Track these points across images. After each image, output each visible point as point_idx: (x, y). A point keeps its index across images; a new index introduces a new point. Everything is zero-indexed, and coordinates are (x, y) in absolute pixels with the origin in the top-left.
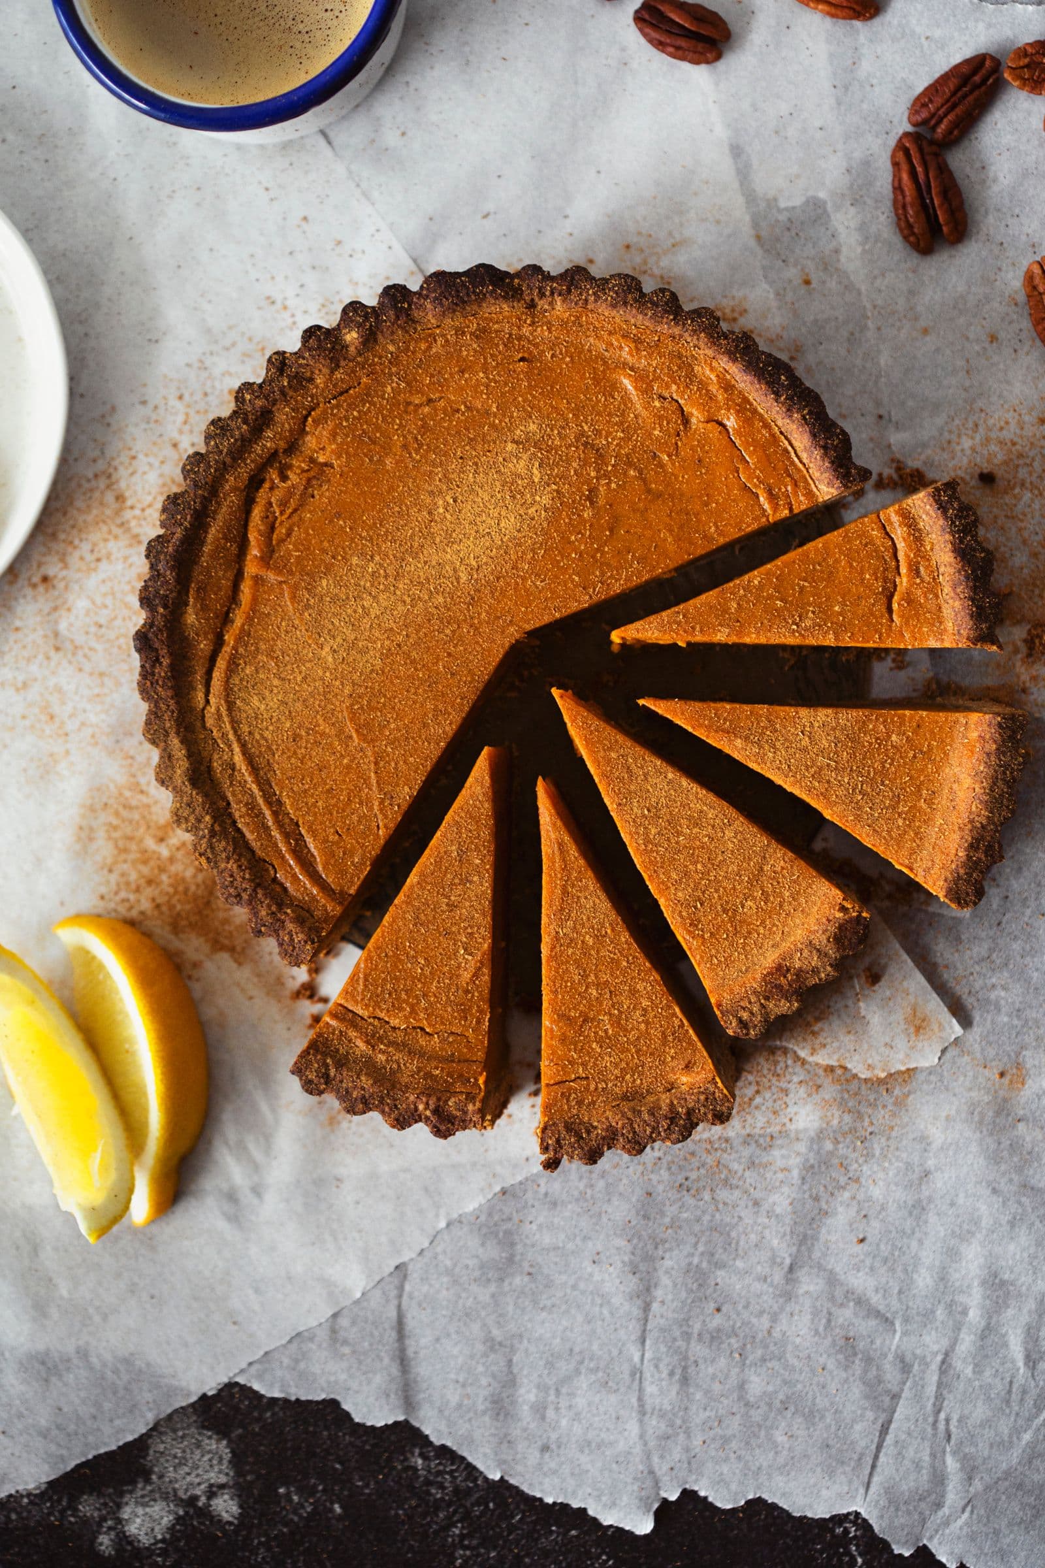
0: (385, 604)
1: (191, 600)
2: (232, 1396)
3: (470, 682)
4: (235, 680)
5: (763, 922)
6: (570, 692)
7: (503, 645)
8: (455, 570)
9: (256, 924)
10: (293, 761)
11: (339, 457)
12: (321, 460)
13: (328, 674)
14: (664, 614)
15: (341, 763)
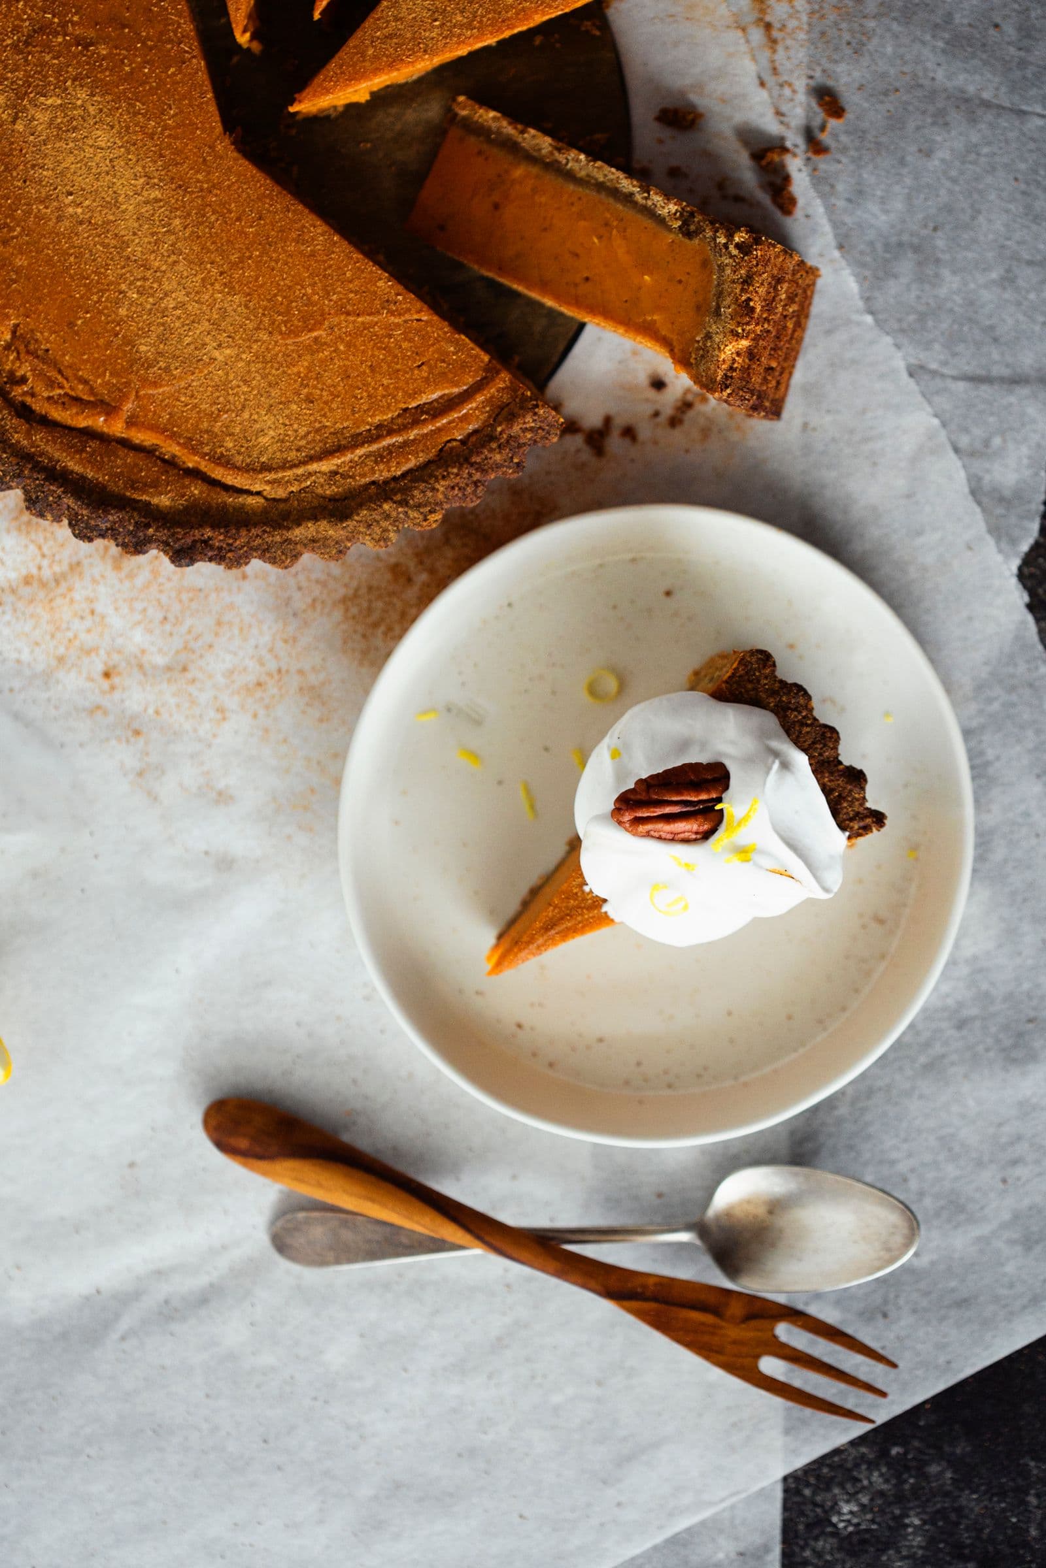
0: (174, 283)
1: (145, 498)
2: (1032, 576)
3: (272, 199)
4: (238, 459)
6: (296, 96)
7: (235, 160)
8: (147, 202)
9: (510, 468)
10: (334, 406)
11: (8, 317)
12: (8, 337)
13: (244, 356)
15: (344, 353)
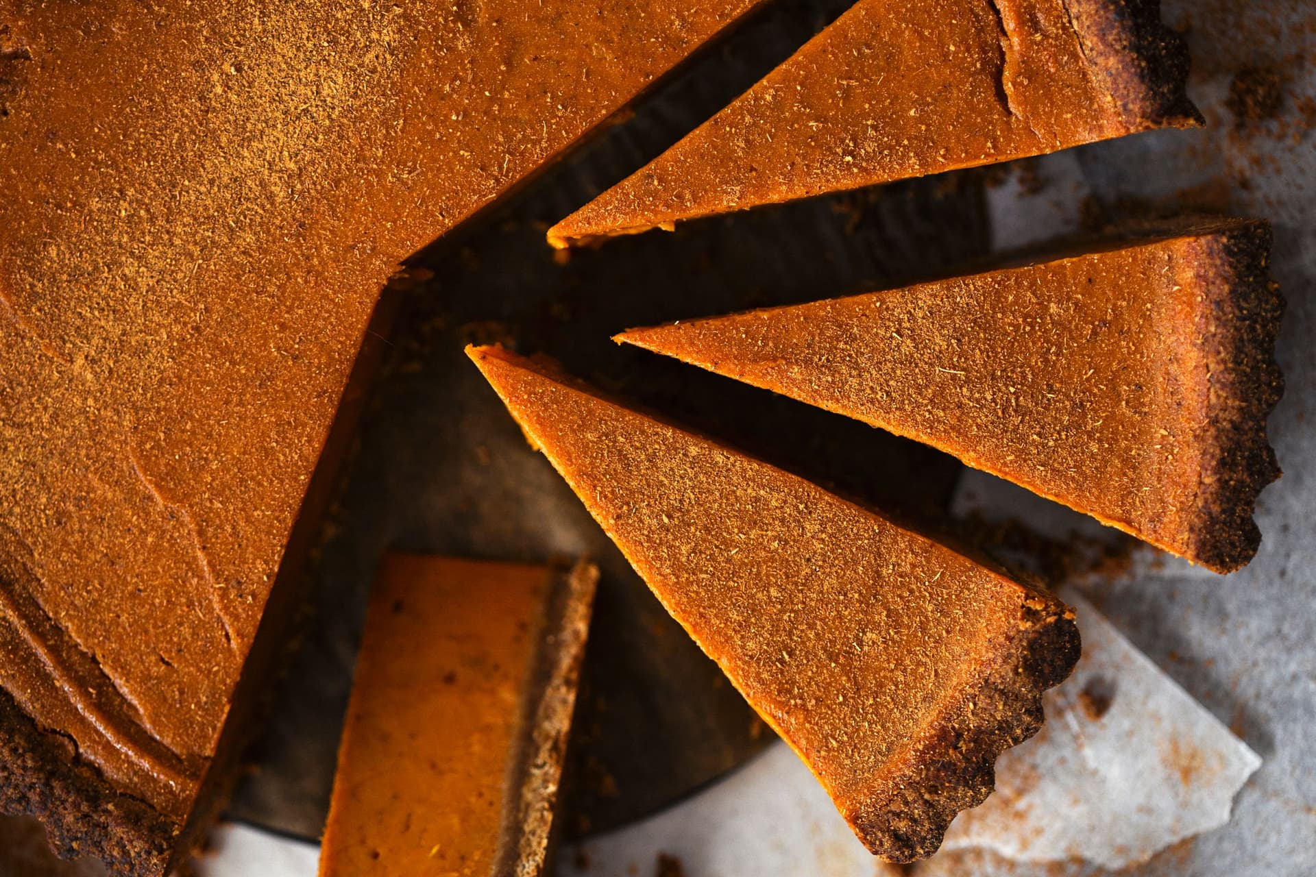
0: (159, 265)
3: (328, 366)
5: (899, 662)
6: (498, 345)
7: (367, 292)
8: (263, 184)
9: (62, 839)
10: (65, 556)
11: (33, 39)
13: (90, 402)
14: (626, 183)
15: (143, 545)
